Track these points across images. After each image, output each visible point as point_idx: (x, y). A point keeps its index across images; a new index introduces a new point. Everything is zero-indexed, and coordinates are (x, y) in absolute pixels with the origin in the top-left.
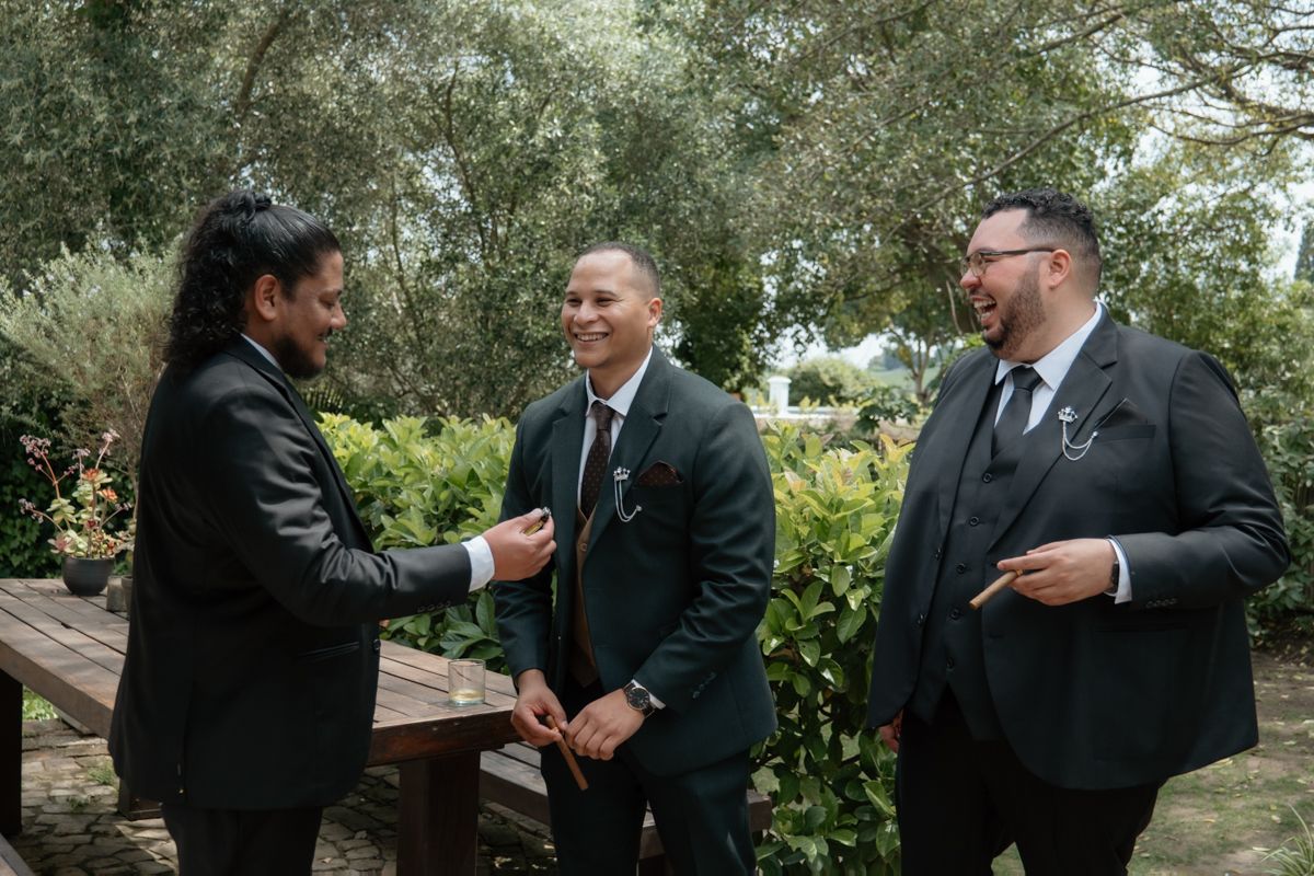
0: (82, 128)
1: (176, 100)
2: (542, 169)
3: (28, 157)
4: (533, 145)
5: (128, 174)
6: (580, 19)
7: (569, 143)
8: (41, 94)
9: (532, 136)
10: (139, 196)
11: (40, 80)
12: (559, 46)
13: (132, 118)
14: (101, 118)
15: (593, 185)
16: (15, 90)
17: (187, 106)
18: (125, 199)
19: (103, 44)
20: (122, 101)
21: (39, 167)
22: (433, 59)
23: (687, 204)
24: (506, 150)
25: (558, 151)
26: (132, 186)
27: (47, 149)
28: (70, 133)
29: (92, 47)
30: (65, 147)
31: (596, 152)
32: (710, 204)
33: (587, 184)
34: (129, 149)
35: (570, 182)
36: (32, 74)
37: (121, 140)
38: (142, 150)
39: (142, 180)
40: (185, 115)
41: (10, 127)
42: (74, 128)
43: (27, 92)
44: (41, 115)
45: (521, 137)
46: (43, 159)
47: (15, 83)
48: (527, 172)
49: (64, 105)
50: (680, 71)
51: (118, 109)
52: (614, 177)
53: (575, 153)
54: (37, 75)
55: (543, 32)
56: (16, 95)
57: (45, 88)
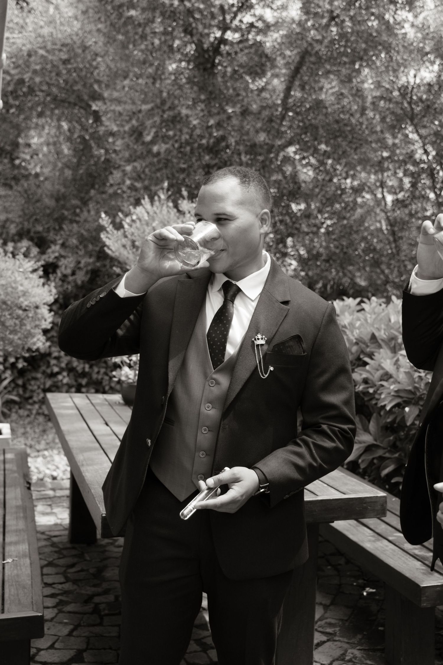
0: (185, 130)
1: (238, 109)
8: (164, 111)
11: (163, 103)
13: (212, 122)
14: (195, 122)
16: (149, 110)
17: (245, 112)
21: (162, 156)
27: (166, 143)
28: (178, 133)
30: (176, 141)
34: (212, 141)
36: (158, 101)
37: (207, 135)
38: (219, 141)
39: (220, 158)
41: (146, 132)
42: (181, 131)
43: (156, 111)
44: (164, 124)
46: (164, 149)
47: (149, 106)
49: (176, 118)
51: (205, 117)
54: (161, 101)
56: (150, 113)
57: (166, 108)
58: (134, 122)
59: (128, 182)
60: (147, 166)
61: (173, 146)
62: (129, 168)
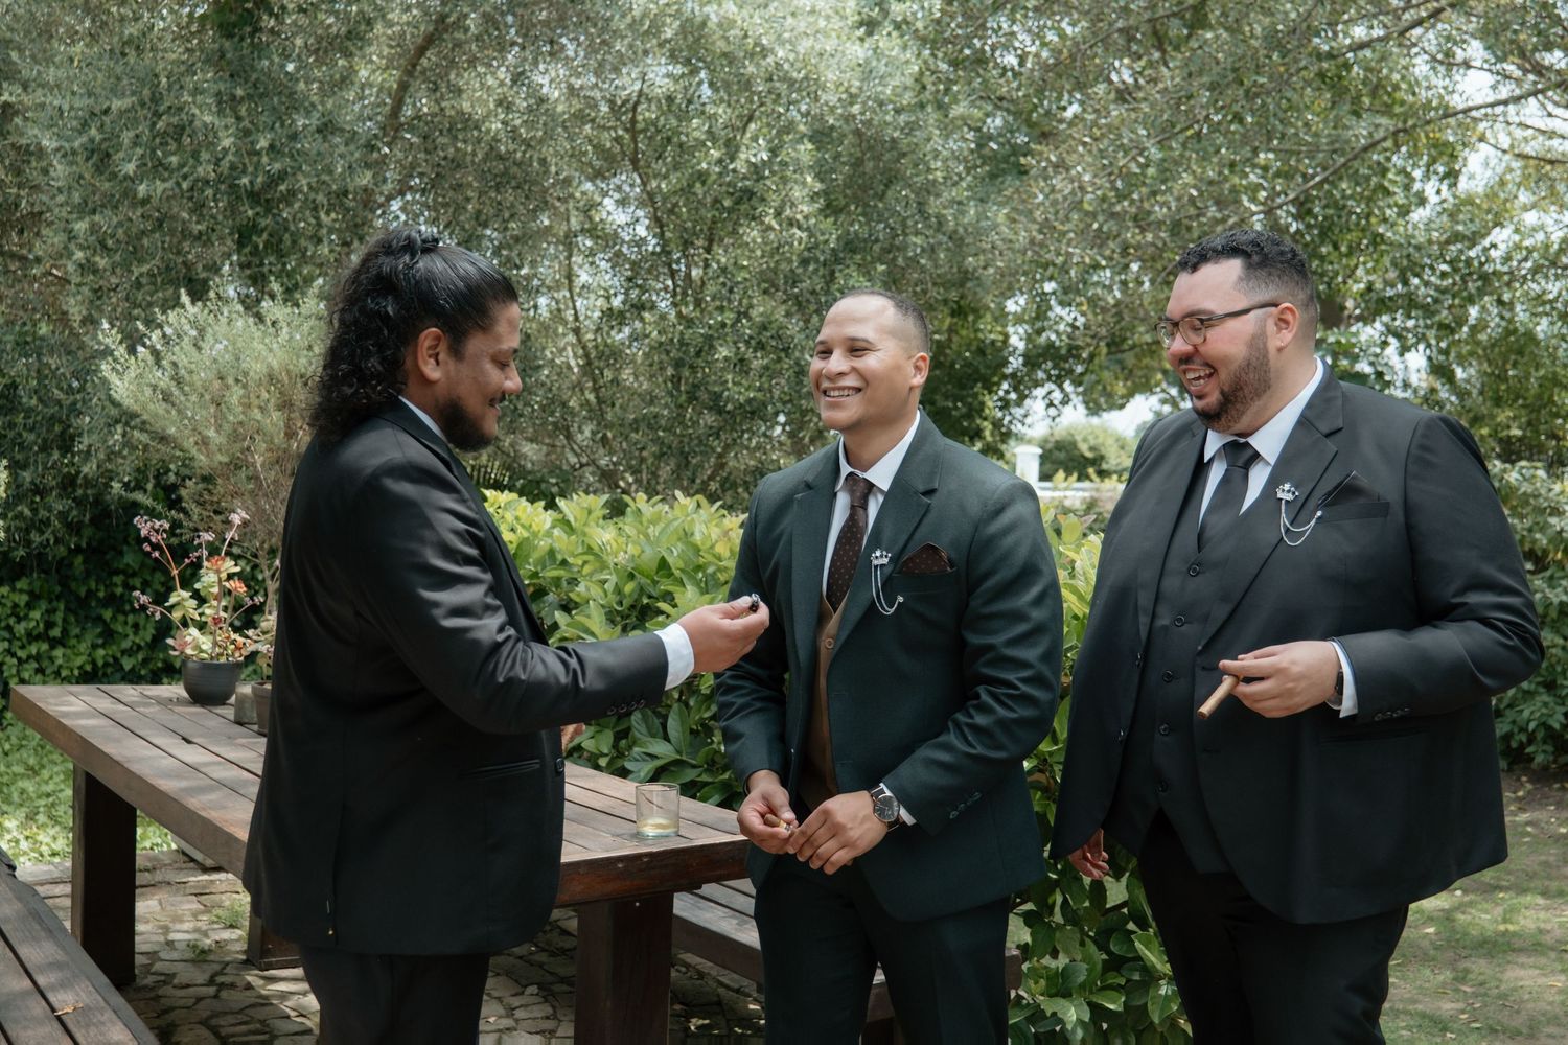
0: (205, 155)
1: (314, 121)
2: (745, 199)
3: (142, 190)
4: (734, 171)
5: (258, 209)
6: (790, 20)
7: (776, 166)
8: (158, 115)
9: (732, 159)
10: (270, 235)
11: (156, 99)
12: (765, 52)
13: (263, 144)
14: (227, 142)
15: (806, 218)
16: (127, 111)
17: (326, 128)
18: (254, 238)
19: (229, 56)
20: (252, 123)
21: (155, 202)
22: (616, 70)
23: (918, 240)
24: (702, 177)
25: (764, 178)
26: (263, 222)
27: (164, 180)
28: (191, 161)
29: (217, 60)
30: (185, 177)
31: (809, 179)
32: (945, 239)
33: (799, 217)
34: (260, 179)
35: (778, 214)
36: (146, 92)
37: (250, 169)
38: (274, 180)
39: (274, 215)
40: (325, 139)
41: (121, 155)
42: (195, 155)
43: (141, 113)
44: (157, 140)
45: (720, 161)
46: (159, 192)
47: (126, 102)
48: (727, 203)
49: (183, 128)
50: (909, 82)
51: (247, 133)
52: (831, 209)
53: (784, 180)
54: (153, 93)
55: (746, 36)
56: (128, 117)
57: (162, 108)
58: (93, 131)
59: (79, 255)
60: (120, 224)
61: (178, 184)
62: (81, 226)
